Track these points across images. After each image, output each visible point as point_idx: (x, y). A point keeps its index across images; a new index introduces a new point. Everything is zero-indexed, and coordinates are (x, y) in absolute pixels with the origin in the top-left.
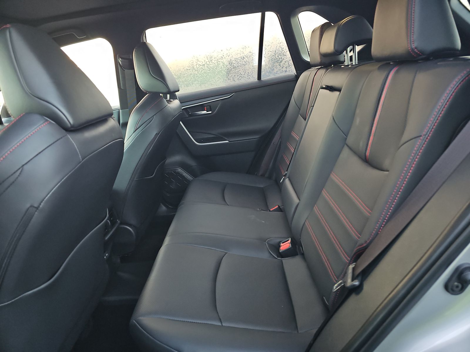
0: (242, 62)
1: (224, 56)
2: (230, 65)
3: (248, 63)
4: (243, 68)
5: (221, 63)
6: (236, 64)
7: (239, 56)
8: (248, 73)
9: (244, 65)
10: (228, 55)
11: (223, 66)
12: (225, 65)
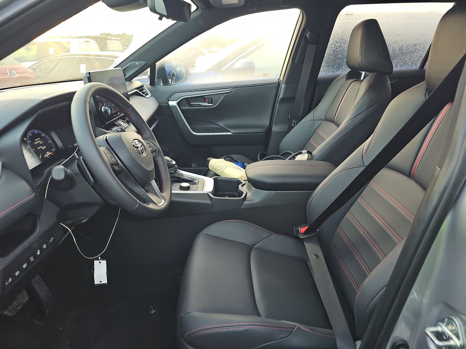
0: (412, 49)
1: (397, 41)
2: (399, 51)
3: (417, 51)
4: (411, 55)
5: (391, 47)
6: (406, 50)
7: (413, 42)
8: (413, 61)
9: (413, 52)
10: (402, 40)
11: (393, 51)
12: (394, 50)
